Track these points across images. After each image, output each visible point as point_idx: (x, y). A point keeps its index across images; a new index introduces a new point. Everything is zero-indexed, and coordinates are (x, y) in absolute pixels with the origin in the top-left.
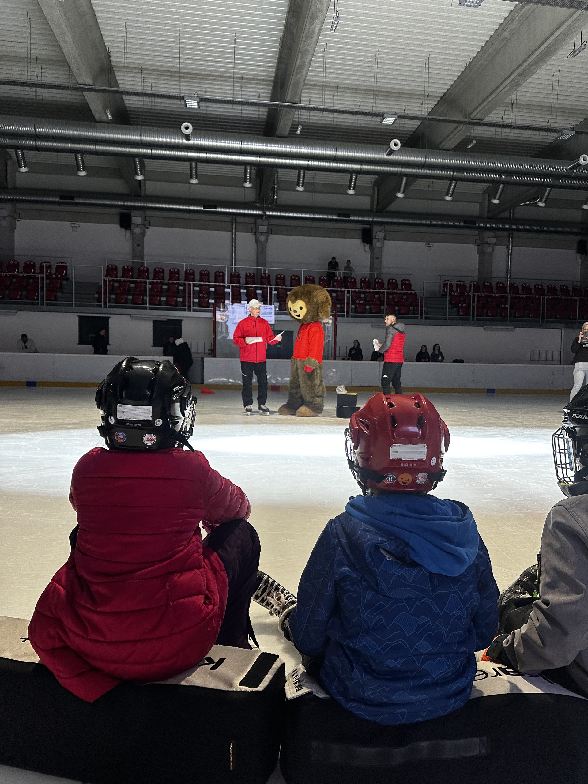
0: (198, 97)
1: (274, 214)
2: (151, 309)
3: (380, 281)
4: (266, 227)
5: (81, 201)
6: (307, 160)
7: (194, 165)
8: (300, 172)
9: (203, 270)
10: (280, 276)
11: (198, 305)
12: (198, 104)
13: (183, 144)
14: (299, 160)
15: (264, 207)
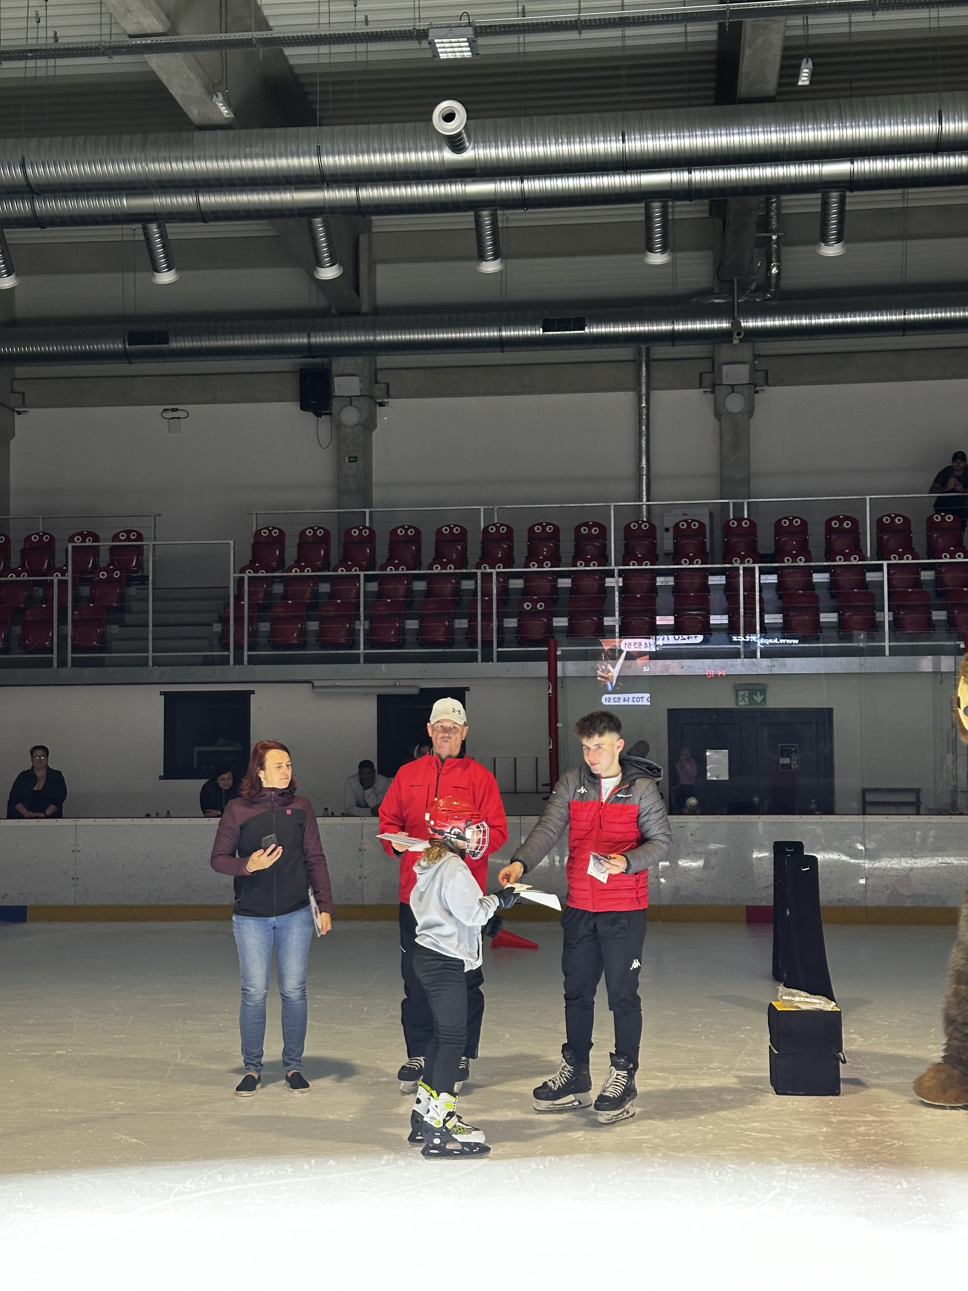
0: (469, 24)
1: (769, 323)
2: (369, 659)
4: (747, 366)
5: (187, 344)
6: (848, 160)
7: (487, 221)
8: (828, 197)
9: (540, 524)
10: (791, 521)
11: (517, 637)
12: (472, 44)
13: (443, 162)
14: (818, 163)
15: (734, 306)
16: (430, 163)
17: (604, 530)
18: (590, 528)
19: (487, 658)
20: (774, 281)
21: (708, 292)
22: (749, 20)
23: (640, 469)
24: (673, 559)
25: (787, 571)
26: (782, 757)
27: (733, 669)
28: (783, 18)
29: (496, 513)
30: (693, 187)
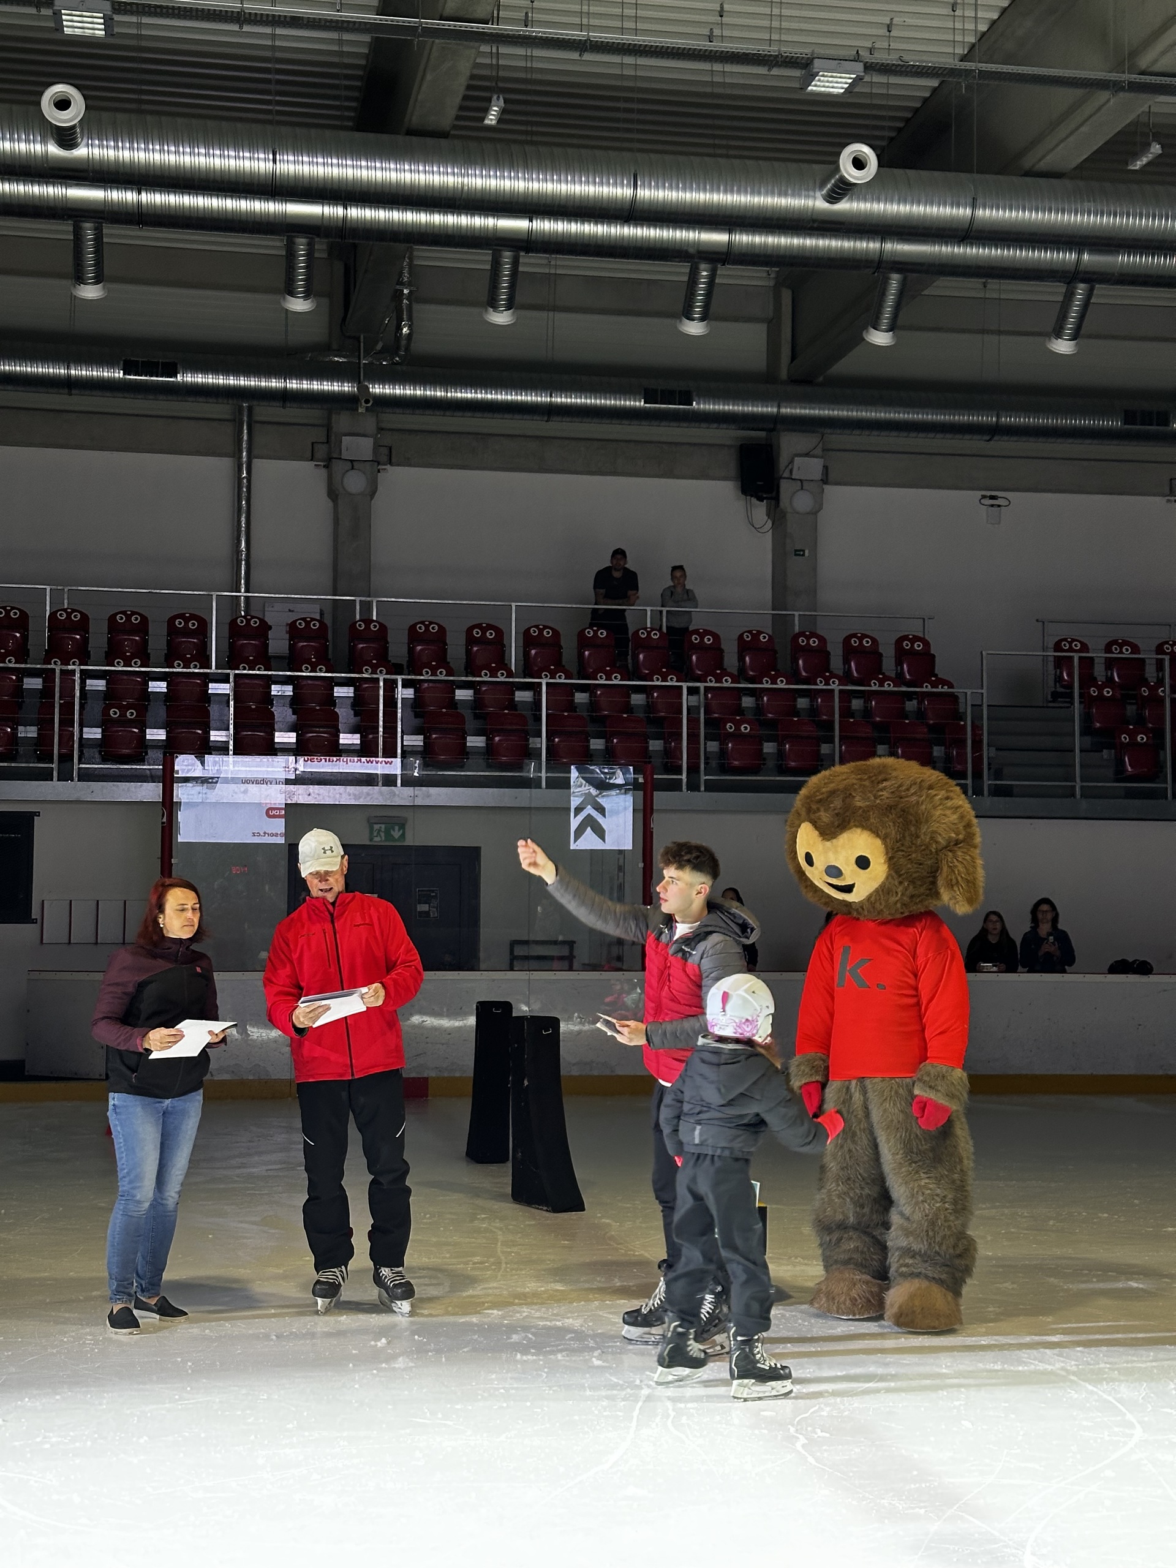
1: (398, 391)
3: (814, 642)
4: (371, 440)
6: (526, 217)
7: (90, 234)
8: (501, 256)
9: (124, 613)
10: (427, 627)
11: (100, 752)
12: (108, 22)
13: (46, 157)
14: (494, 216)
15: (360, 368)
16: (29, 156)
17: (204, 625)
18: (187, 620)
19: (65, 776)
20: (404, 342)
21: (326, 348)
22: (437, 41)
23: (238, 552)
24: (289, 664)
25: (426, 685)
26: (420, 903)
27: (368, 798)
28: (477, 44)
29: (66, 596)
30: (348, 225)
